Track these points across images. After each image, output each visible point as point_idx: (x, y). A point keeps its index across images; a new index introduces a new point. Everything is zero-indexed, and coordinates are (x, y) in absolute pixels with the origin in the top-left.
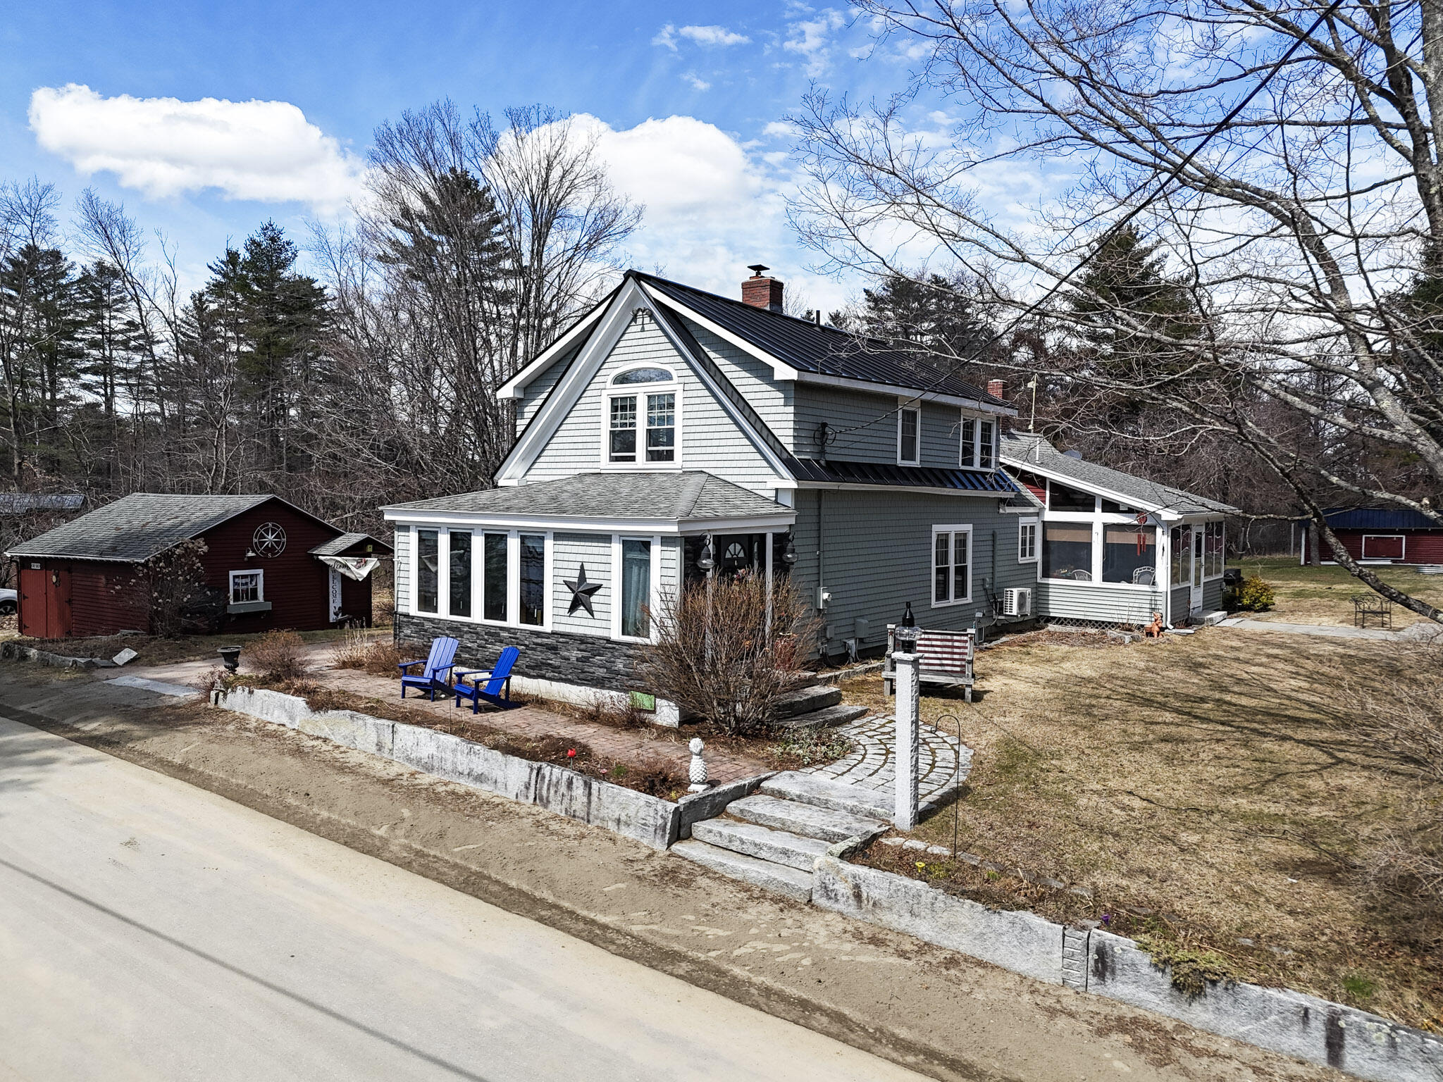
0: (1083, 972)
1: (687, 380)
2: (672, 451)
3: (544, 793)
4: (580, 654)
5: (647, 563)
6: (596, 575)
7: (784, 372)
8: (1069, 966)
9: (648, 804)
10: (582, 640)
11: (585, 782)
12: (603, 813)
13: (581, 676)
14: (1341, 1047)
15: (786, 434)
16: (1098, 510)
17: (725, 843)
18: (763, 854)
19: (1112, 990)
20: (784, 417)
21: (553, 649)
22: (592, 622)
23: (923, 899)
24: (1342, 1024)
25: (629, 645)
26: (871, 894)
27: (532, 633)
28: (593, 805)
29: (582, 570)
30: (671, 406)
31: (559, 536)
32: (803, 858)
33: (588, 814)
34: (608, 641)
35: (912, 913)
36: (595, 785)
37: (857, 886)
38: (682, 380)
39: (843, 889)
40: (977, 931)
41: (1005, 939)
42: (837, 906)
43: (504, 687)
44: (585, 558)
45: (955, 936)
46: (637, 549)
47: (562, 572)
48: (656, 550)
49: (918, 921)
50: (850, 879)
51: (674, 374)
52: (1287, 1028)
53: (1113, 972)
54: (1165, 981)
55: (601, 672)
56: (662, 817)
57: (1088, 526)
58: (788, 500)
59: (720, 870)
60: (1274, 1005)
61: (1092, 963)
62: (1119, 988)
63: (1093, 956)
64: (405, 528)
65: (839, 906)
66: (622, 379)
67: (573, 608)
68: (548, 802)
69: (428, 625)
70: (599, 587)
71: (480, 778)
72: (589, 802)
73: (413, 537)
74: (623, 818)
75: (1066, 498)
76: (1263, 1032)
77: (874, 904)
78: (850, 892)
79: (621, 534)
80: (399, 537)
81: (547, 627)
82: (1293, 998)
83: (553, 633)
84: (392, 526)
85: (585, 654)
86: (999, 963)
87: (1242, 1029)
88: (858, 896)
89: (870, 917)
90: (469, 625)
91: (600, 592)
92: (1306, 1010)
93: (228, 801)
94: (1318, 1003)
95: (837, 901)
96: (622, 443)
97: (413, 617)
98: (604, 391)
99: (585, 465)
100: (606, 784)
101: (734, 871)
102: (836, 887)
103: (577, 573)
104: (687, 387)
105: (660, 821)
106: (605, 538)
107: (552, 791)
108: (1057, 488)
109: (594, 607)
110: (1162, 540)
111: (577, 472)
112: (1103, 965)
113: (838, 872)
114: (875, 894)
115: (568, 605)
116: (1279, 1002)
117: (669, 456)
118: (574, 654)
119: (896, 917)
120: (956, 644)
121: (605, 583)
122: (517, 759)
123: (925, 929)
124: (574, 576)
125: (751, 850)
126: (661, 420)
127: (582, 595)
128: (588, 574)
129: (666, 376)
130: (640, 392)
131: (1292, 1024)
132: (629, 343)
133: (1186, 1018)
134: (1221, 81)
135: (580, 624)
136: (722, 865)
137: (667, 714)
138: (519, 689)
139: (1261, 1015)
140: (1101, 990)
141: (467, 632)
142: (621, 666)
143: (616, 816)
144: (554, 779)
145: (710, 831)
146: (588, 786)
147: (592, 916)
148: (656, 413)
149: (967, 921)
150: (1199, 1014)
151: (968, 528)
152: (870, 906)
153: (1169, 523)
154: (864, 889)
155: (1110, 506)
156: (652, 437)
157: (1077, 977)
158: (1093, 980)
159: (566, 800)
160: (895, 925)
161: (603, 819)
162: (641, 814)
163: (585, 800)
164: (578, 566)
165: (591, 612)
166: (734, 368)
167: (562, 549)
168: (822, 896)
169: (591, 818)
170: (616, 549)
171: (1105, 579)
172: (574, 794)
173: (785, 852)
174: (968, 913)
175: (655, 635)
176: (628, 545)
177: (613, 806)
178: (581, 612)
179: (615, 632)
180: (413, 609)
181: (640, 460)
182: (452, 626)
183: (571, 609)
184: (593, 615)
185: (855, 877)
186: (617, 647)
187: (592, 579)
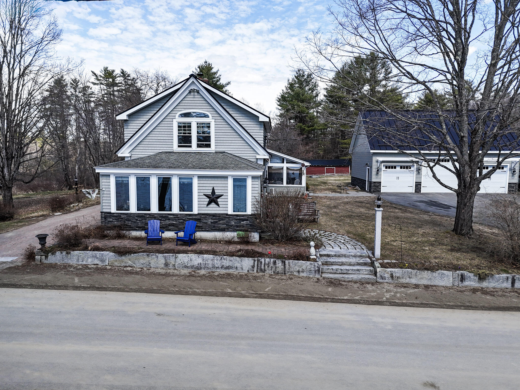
0: (458, 281)
1: (216, 118)
2: (210, 144)
3: (263, 267)
4: (213, 221)
5: (245, 186)
6: (219, 191)
8: (455, 281)
9: (311, 264)
10: (214, 215)
11: (282, 261)
12: (292, 270)
13: (213, 229)
14: (514, 283)
15: (260, 140)
16: (285, 162)
19: (464, 284)
20: (260, 134)
21: (199, 220)
22: (218, 209)
23: (413, 273)
24: (515, 278)
25: (237, 215)
26: (396, 275)
27: (187, 215)
28: (287, 268)
29: (213, 190)
30: (209, 127)
31: (200, 177)
33: (285, 271)
34: (227, 215)
35: (410, 278)
36: (287, 262)
37: (392, 274)
38: (214, 118)
39: (387, 275)
40: (429, 278)
41: (437, 278)
42: (385, 281)
44: (214, 185)
45: (422, 281)
47: (202, 191)
48: (249, 182)
49: (411, 279)
50: (389, 273)
51: (210, 115)
52: (503, 282)
53: (465, 280)
54: (477, 278)
55: (224, 226)
56: (317, 267)
57: (282, 168)
58: (262, 162)
59: (342, 279)
60: (501, 278)
61: (460, 279)
62: (466, 283)
63: (460, 277)
64: (108, 176)
65: (386, 281)
66: (184, 115)
67: (209, 203)
68: (265, 270)
69: (123, 216)
70: (222, 195)
71: (228, 268)
72: (285, 267)
73: (113, 180)
74: (301, 270)
76: (499, 284)
77: (398, 278)
78: (389, 276)
79: (232, 176)
80: (103, 181)
81: (195, 211)
82: (505, 275)
83: (198, 214)
84: (100, 175)
85: (215, 220)
86: (436, 284)
87: (494, 285)
88: (392, 276)
89: (396, 281)
90: (149, 214)
91: (222, 197)
92: (508, 277)
94: (510, 275)
95: (385, 279)
97: (114, 213)
100: (291, 261)
101: (348, 278)
102: (385, 275)
103: (211, 191)
104: (216, 121)
105: (317, 269)
106: (226, 177)
107: (266, 267)
109: (219, 203)
111: (161, 151)
112: (463, 278)
113: (385, 271)
114: (398, 275)
115: (207, 203)
116: (502, 277)
117: (209, 146)
118: (210, 221)
119: (405, 280)
120: (311, 206)
121: (224, 194)
122: (246, 258)
123: (414, 281)
124: (209, 192)
126: (204, 132)
127: (213, 198)
128: (216, 191)
129: (207, 116)
130: (194, 122)
131: (505, 281)
132: (186, 102)
133: (481, 286)
135: (213, 209)
136: (343, 277)
139: (498, 281)
140: (462, 285)
141: (148, 217)
142: (233, 223)
143: (298, 269)
144: (267, 262)
145: (328, 269)
146: (284, 263)
148: (201, 130)
149: (426, 276)
150: (485, 284)
152: (396, 279)
153: (306, 166)
154: (394, 274)
155: (289, 162)
156: (200, 138)
157: (456, 283)
158: (460, 283)
159: (273, 269)
160: (404, 282)
161: (292, 272)
162: (309, 267)
163: (283, 267)
164: (211, 188)
165: (218, 205)
166: (237, 115)
168: (381, 279)
169: (286, 272)
170: (230, 182)
171: (287, 184)
172: (277, 266)
174: (426, 274)
175: (249, 211)
176: (235, 180)
177: (296, 267)
178: (213, 205)
179: (230, 211)
180: (113, 210)
181: (194, 147)
182: (139, 216)
183: (208, 205)
184: (219, 206)
185: (391, 272)
186: (231, 217)
187: (217, 192)
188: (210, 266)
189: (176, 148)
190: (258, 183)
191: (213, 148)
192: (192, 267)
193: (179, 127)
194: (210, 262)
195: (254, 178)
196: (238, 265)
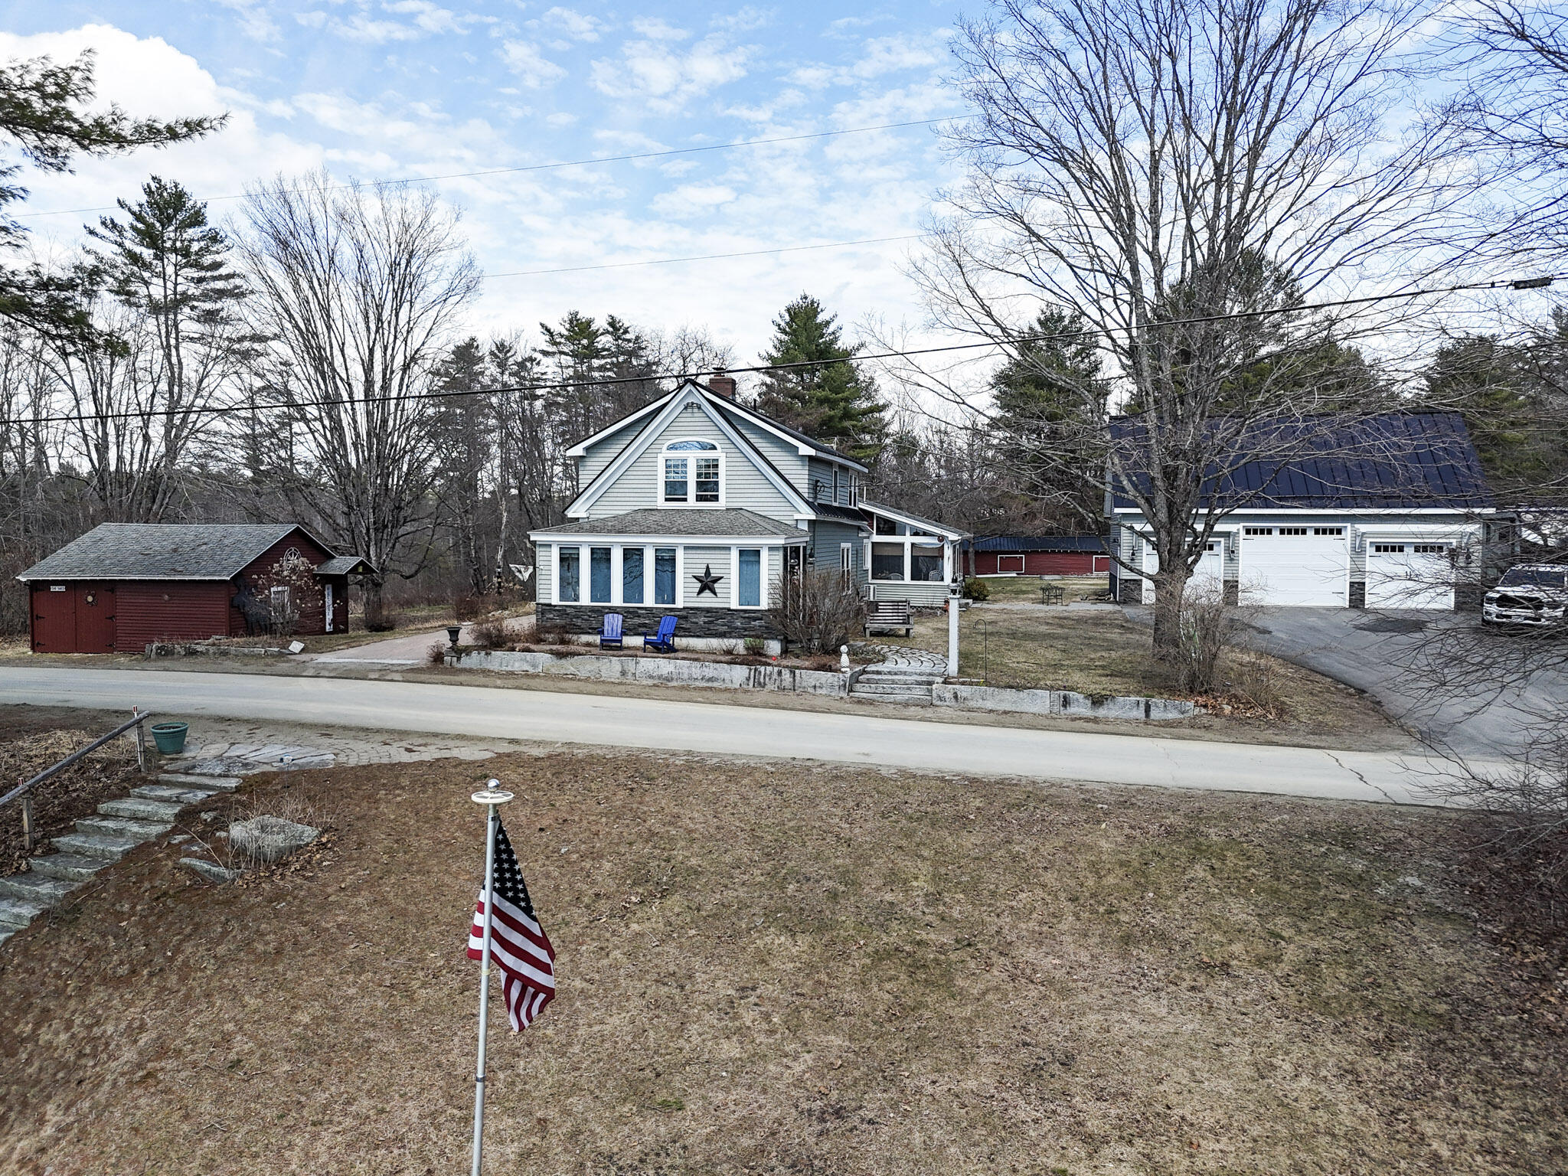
0: (1058, 707)
1: (728, 451)
2: (718, 495)
3: (761, 680)
4: (706, 619)
5: (758, 563)
6: (718, 571)
7: (805, 450)
8: (1052, 706)
9: (835, 677)
10: (708, 610)
11: (791, 672)
13: (707, 633)
14: (1150, 711)
15: (803, 486)
16: (908, 533)
17: (874, 691)
18: (896, 692)
19: (1070, 710)
20: (803, 476)
21: (685, 618)
22: (716, 600)
23: (989, 692)
24: (1150, 703)
25: (745, 611)
26: (964, 695)
27: (666, 609)
28: (797, 682)
29: (708, 568)
30: (716, 466)
31: (687, 548)
32: (920, 690)
33: (794, 687)
34: (729, 609)
35: (983, 700)
36: (798, 672)
37: (957, 693)
38: (725, 450)
40: (1013, 700)
41: (1026, 701)
44: (710, 561)
45: (1004, 705)
46: (749, 556)
47: (690, 571)
48: (765, 555)
49: (985, 702)
50: (953, 691)
51: (718, 446)
52: (1132, 709)
53: (1070, 704)
54: (1089, 703)
55: (723, 629)
56: (844, 681)
57: (902, 545)
58: (805, 527)
59: (880, 699)
60: (1129, 703)
61: (1061, 703)
62: (1073, 710)
63: (1062, 700)
64: (549, 545)
65: (948, 704)
66: (672, 448)
67: (701, 591)
68: (765, 685)
69: (569, 610)
70: (722, 578)
71: (710, 680)
72: (794, 681)
73: (555, 553)
74: (818, 685)
75: (889, 527)
76: (1124, 713)
77: (965, 700)
78: (953, 697)
79: (737, 546)
80: (540, 553)
81: (680, 603)
82: (1133, 699)
83: (684, 608)
84: (534, 543)
85: (710, 619)
86: (1024, 711)
87: (1116, 713)
88: (956, 697)
89: (963, 705)
90: (609, 608)
91: (722, 581)
92: (1139, 701)
94: (1142, 700)
95: (946, 702)
96: (676, 490)
97: (555, 606)
98: (660, 455)
99: (643, 503)
100: (804, 671)
101: (889, 698)
102: (946, 696)
103: (704, 571)
104: (729, 455)
105: (842, 684)
106: (727, 548)
107: (767, 679)
108: (880, 518)
109: (717, 590)
110: (948, 552)
111: (636, 508)
112: (1066, 702)
113: (946, 690)
115: (697, 590)
116: (1130, 701)
118: (701, 620)
119: (976, 703)
120: (900, 607)
121: (725, 576)
122: (738, 666)
123: (989, 705)
124: (701, 573)
125: (889, 691)
126: (707, 475)
127: (707, 583)
128: (712, 571)
129: (714, 448)
130: (691, 457)
131: (1134, 707)
132: (680, 424)
133: (1097, 714)
135: (707, 601)
137: (773, 648)
139: (1123, 707)
140: (1065, 710)
141: (607, 613)
142: (739, 624)
143: (814, 685)
144: (768, 673)
145: (865, 687)
146: (793, 674)
148: (703, 471)
149: (1009, 698)
150: (1101, 712)
151: (849, 545)
152: (963, 701)
153: (952, 542)
154: (960, 694)
155: (915, 532)
156: (700, 485)
157: (1056, 709)
158: (1062, 709)
159: (778, 682)
160: (975, 706)
161: (804, 688)
162: (830, 682)
163: (792, 679)
164: (705, 566)
165: (715, 593)
166: (767, 445)
168: (939, 701)
169: (797, 689)
170: (734, 555)
171: (912, 579)
172: (783, 678)
173: (908, 689)
174: (1010, 694)
175: (764, 604)
176: (742, 553)
177: (812, 680)
178: (707, 593)
179: (734, 605)
180: (555, 600)
181: (692, 502)
182: (593, 609)
183: (699, 593)
184: (716, 595)
186: (736, 613)
187: (714, 573)
188: (686, 676)
189: (661, 503)
190: (780, 556)
191: (722, 503)
192: (660, 677)
193: (667, 467)
194: (685, 671)
195: (771, 549)
196: (727, 676)
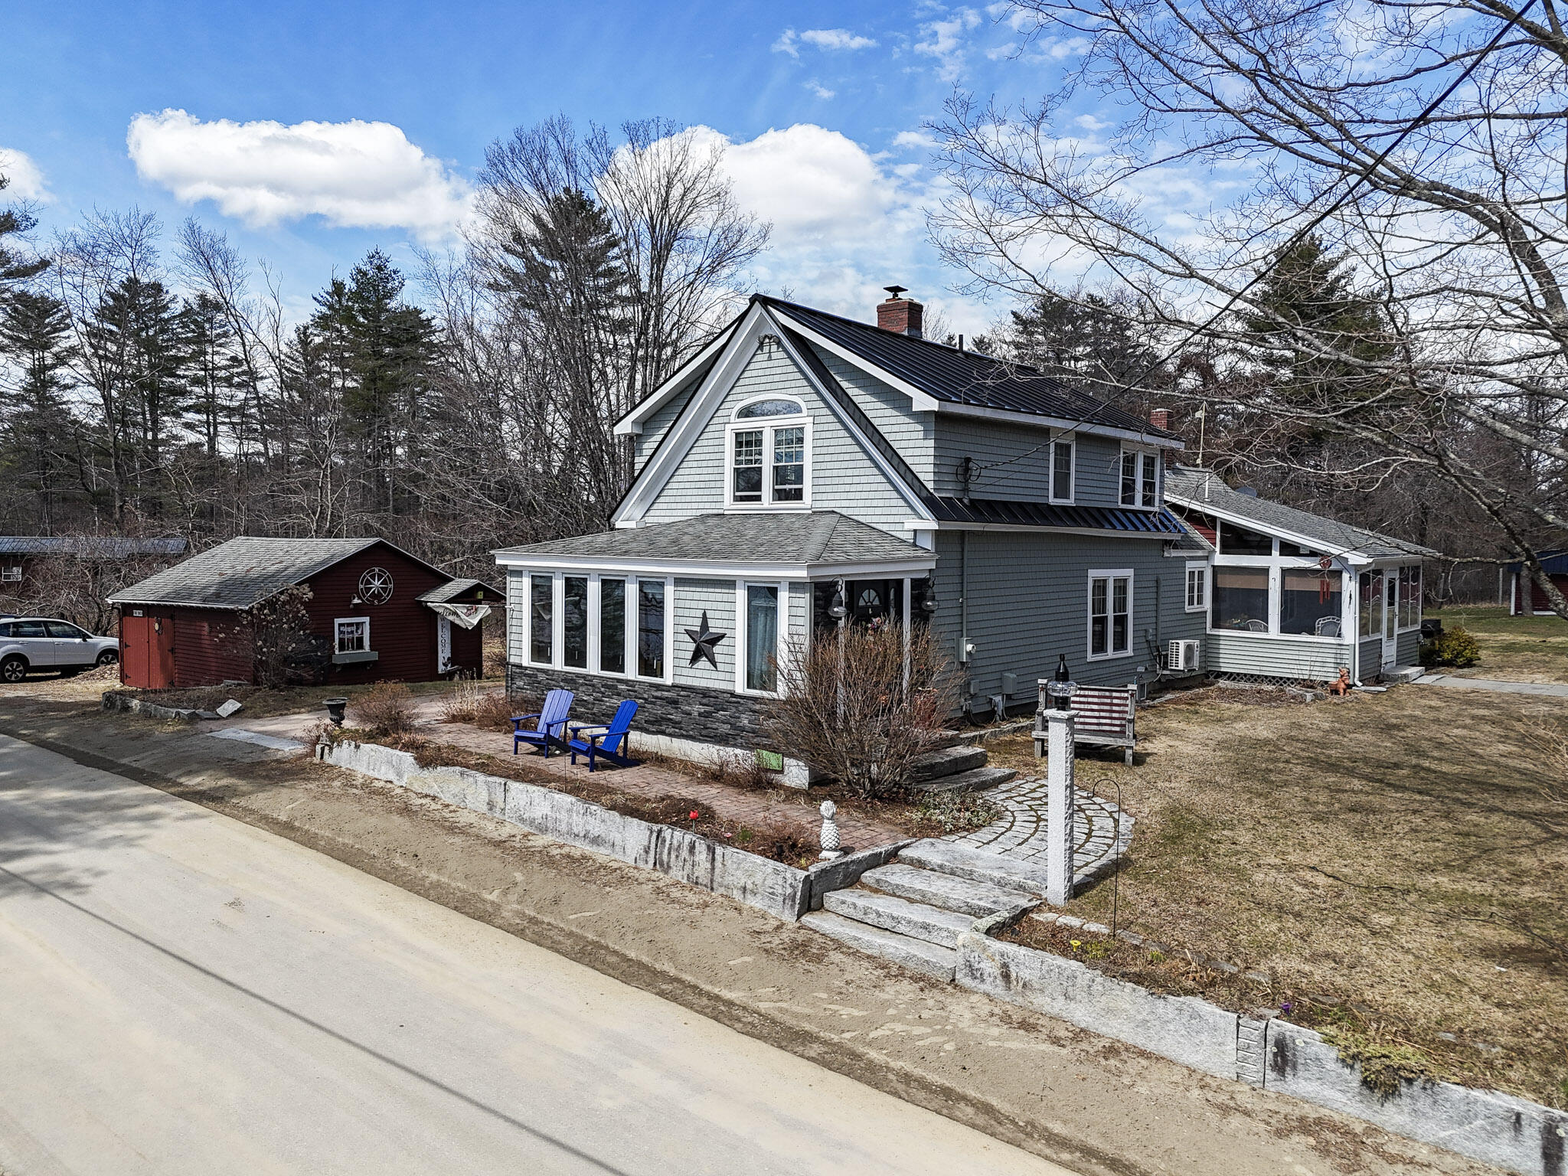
0: (1260, 1066)
1: (817, 412)
2: (801, 490)
3: (665, 857)
4: (702, 709)
5: (774, 610)
6: (719, 623)
7: (924, 402)
8: (1244, 1060)
9: (776, 872)
10: (705, 693)
11: (709, 847)
12: (728, 880)
13: (704, 732)
14: (1560, 1158)
15: (926, 472)
16: (1275, 553)
17: (859, 916)
18: (901, 928)
19: (1294, 1087)
20: (924, 452)
21: (674, 702)
22: (715, 675)
23: (1079, 980)
24: (1561, 1132)
25: (755, 699)
26: (1021, 974)
27: (651, 685)
28: (717, 871)
29: (705, 618)
30: (801, 440)
31: (681, 581)
32: (945, 934)
33: (712, 881)
34: (733, 695)
35: (1066, 996)
36: (719, 850)
37: (1005, 966)
38: (812, 412)
39: (990, 968)
40: (1140, 1017)
41: (1172, 1027)
42: (983, 987)
43: (622, 744)
44: (708, 605)
45: (1114, 1023)
46: (763, 596)
47: (683, 621)
48: (783, 596)
49: (1073, 1005)
50: (997, 958)
51: (804, 406)
52: (1496, 1134)
53: (1294, 1067)
54: (1354, 1078)
55: (725, 728)
56: (791, 885)
57: (1265, 571)
58: (928, 543)
59: (854, 944)
60: (1480, 1108)
61: (1270, 1056)
63: (1271, 1049)
64: (518, 573)
65: (986, 987)
66: (747, 412)
67: (695, 659)
68: (669, 867)
69: (541, 677)
70: (723, 636)
71: (596, 841)
72: (713, 869)
73: (526, 582)
74: (749, 886)
75: (1238, 540)
76: (1468, 1139)
77: (1024, 986)
78: (997, 972)
79: (746, 579)
80: (511, 582)
81: (668, 679)
82: (1502, 1101)
83: (674, 686)
84: (504, 571)
85: (708, 709)
86: (1165, 1054)
87: (1442, 1134)
88: (1006, 976)
89: (1020, 999)
90: (584, 677)
91: (723, 641)
92: (1518, 1115)
93: (335, 861)
94: (1532, 1109)
95: (983, 981)
96: (747, 482)
97: (526, 668)
98: (729, 427)
99: (707, 505)
100: (730, 850)
101: (870, 946)
102: (982, 965)
103: (699, 622)
104: (817, 420)
105: (789, 891)
106: (729, 584)
107: (673, 856)
108: (1227, 527)
109: (718, 658)
110: (1350, 587)
111: (699, 513)
112: (1283, 1059)
113: (984, 950)
114: (1026, 974)
115: (689, 655)
116: (1486, 1105)
117: (798, 495)
118: (697, 709)
119: (1048, 1000)
120: (1115, 701)
121: (728, 633)
122: (636, 821)
124: (696, 625)
125: (888, 924)
126: (789, 456)
127: (705, 645)
128: (710, 623)
130: (767, 426)
131: (1502, 1130)
132: (755, 373)
133: (1377, 1120)
134: (1418, 71)
135: (702, 676)
136: (856, 939)
137: (796, 774)
138: (637, 745)
139: (1466, 1119)
140: (1280, 1086)
141: (582, 685)
142: (746, 722)
143: (742, 884)
144: (675, 843)
145: (843, 902)
146: (711, 850)
147: (716, 991)
148: (783, 449)
149: (1128, 1006)
150: (1393, 1116)
151: (1128, 573)
152: (1020, 988)
153: (1357, 567)
154: (1013, 969)
155: (1289, 549)
156: (780, 474)
157: (1253, 1071)
158: (1271, 1075)
159: (688, 866)
160: (1047, 1009)
161: (727, 887)
162: (769, 882)
163: (709, 866)
164: (700, 614)
165: (714, 663)
166: (869, 398)
167: (683, 595)
168: (966, 975)
169: (715, 885)
170: (741, 595)
171: (1283, 630)
172: (696, 859)
173: (925, 927)
175: (783, 688)
176: (753, 592)
177: (739, 873)
178: (703, 663)
179: (740, 685)
180: (526, 660)
181: (768, 501)
182: (567, 678)
183: (693, 661)
184: (716, 667)
185: (1002, 956)
186: (742, 701)
187: (714, 627)
188: (564, 828)
189: (728, 503)
190: (805, 600)
191: (807, 504)
192: (532, 822)
193: (739, 444)
194: (563, 816)
195: (795, 586)
196: (615, 836)
